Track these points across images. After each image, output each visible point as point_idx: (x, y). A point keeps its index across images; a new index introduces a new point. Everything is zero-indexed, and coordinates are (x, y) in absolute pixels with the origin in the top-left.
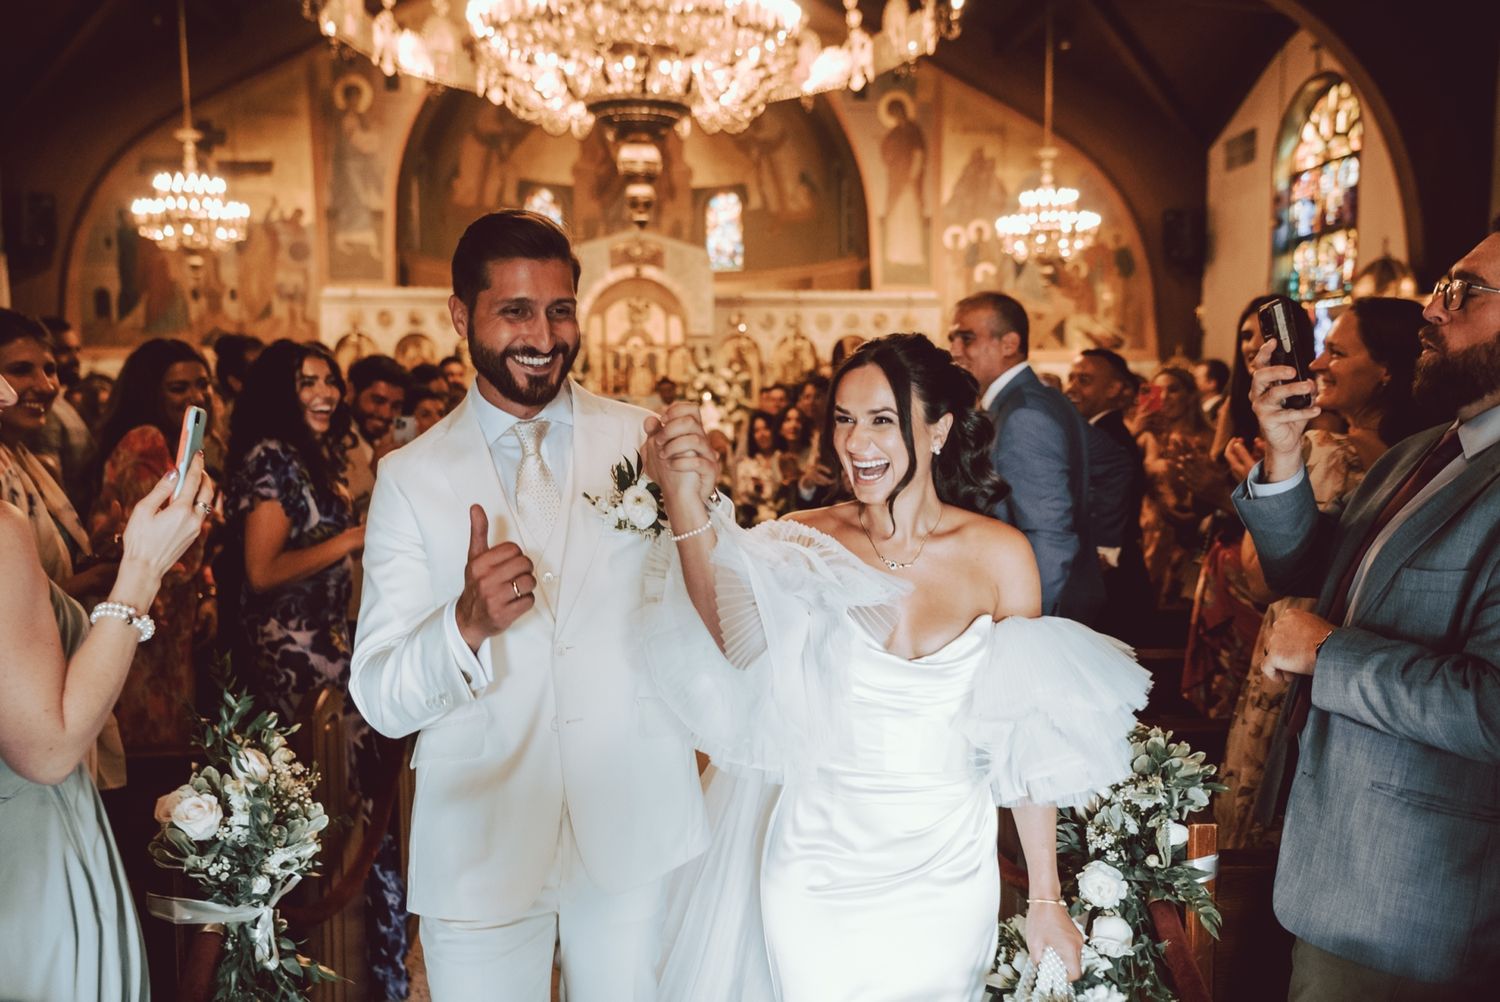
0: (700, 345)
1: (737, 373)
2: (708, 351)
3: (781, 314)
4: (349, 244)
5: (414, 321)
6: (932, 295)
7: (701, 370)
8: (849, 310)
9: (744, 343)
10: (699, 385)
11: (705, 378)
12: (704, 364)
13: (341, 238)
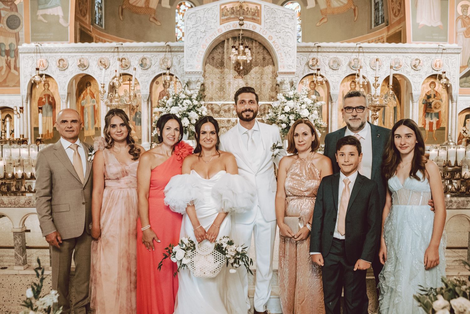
0: (287, 79)
1: (315, 102)
2: (292, 84)
3: (344, 59)
4: (45, 16)
5: (82, 66)
6: (455, 45)
7: (289, 99)
8: (393, 56)
9: (319, 79)
10: (287, 109)
11: (291, 103)
12: (291, 94)
13: (40, 12)
